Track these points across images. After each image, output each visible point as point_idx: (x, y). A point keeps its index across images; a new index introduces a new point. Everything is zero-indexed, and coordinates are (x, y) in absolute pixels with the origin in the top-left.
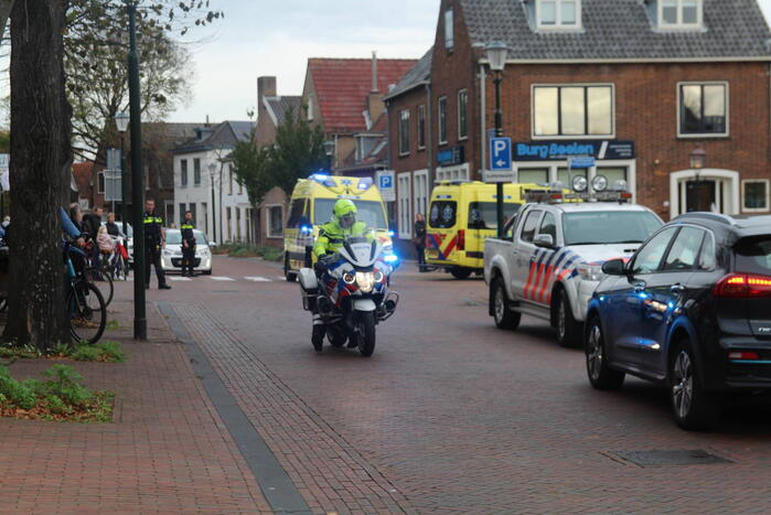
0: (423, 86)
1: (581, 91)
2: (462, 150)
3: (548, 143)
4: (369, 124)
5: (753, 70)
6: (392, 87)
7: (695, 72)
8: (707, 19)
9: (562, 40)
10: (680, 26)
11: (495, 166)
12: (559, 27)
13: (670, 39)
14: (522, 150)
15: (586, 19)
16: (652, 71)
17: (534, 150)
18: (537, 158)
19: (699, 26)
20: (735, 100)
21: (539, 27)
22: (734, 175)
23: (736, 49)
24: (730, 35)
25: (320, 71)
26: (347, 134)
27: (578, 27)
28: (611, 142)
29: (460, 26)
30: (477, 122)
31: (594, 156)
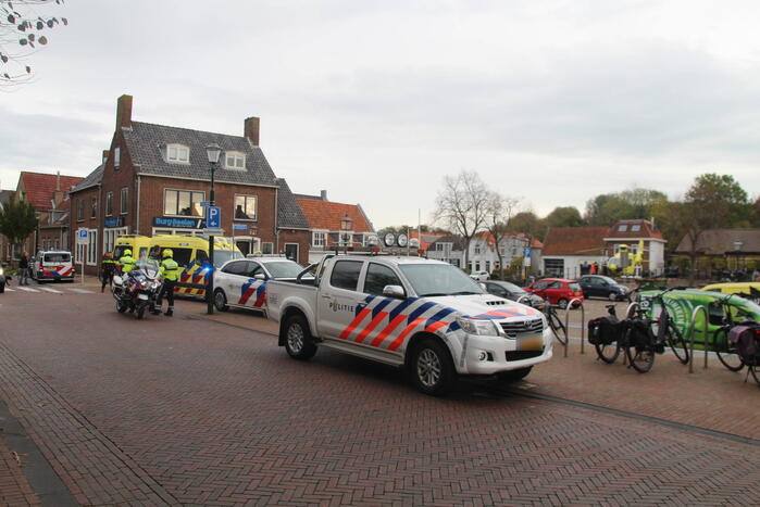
0: (97, 186)
1: (188, 194)
2: (123, 220)
3: (172, 218)
4: (54, 207)
5: (268, 192)
7: (242, 190)
8: (247, 166)
9: (180, 168)
10: (235, 167)
11: (210, 226)
12: (178, 161)
13: (231, 173)
14: (158, 221)
15: (191, 159)
16: (223, 187)
17: (165, 222)
18: (166, 226)
19: (243, 169)
20: (260, 207)
21: (168, 160)
22: (259, 240)
23: (261, 181)
24: (258, 174)
25: (27, 179)
26: (44, 210)
27: (187, 162)
28: (203, 220)
29: (125, 156)
30: (134, 205)
31: (195, 227)
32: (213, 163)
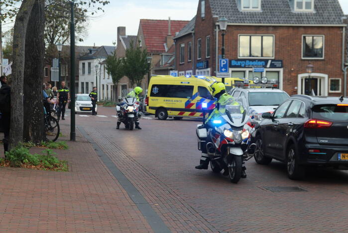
0: (191, 33)
1: (260, 37)
2: (207, 62)
3: (245, 60)
4: (166, 49)
5: (335, 30)
6: (177, 33)
7: (310, 31)
8: (316, 7)
9: (252, 15)
10: (304, 10)
11: (221, 71)
12: (251, 10)
13: (300, 15)
14: (234, 63)
15: (263, 6)
16: (291, 31)
17: (239, 63)
18: (240, 67)
19: (312, 10)
21: (242, 9)
22: (326, 76)
23: (328, 20)
24: (326, 14)
25: (146, 25)
26: (157, 53)
27: (259, 10)
28: (272, 60)
29: (208, 8)
30: (214, 50)
31: (265, 67)
32: (223, 30)
